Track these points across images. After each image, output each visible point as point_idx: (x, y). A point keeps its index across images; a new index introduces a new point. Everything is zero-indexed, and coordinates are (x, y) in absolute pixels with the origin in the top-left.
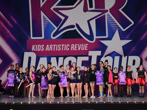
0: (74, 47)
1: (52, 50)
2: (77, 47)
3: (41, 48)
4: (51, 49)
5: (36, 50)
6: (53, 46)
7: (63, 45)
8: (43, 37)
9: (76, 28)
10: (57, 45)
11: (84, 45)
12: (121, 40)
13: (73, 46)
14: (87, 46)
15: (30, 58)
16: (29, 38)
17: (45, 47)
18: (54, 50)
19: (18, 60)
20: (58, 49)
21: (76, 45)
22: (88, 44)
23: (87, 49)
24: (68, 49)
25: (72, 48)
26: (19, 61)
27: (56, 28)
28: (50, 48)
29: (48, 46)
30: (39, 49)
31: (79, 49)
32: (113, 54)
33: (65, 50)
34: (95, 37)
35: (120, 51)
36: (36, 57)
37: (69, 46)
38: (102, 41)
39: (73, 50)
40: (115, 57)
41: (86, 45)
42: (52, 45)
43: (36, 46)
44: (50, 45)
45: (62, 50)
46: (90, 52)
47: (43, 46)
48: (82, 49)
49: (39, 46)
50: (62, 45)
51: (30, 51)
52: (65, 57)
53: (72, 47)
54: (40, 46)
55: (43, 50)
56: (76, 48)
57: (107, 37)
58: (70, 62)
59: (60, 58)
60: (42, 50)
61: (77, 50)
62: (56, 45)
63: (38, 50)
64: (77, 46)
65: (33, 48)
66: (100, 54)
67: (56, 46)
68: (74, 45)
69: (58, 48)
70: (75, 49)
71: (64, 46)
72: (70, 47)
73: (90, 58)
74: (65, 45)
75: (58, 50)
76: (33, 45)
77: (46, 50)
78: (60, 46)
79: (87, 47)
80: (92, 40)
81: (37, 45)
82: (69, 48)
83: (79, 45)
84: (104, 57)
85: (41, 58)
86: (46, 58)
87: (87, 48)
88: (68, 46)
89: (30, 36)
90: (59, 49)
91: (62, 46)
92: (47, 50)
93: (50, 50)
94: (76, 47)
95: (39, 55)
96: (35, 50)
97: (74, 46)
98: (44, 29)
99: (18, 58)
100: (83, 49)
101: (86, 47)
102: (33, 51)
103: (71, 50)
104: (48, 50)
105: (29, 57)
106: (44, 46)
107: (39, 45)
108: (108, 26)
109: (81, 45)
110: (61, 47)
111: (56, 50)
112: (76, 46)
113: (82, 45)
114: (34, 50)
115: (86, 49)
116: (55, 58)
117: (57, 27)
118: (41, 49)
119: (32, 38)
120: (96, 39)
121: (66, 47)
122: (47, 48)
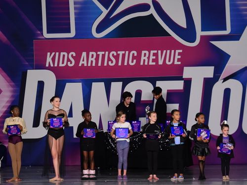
0: (147, 58)
1: (94, 65)
2: (154, 57)
3: (69, 60)
4: (92, 62)
5: (56, 65)
6: (98, 56)
7: (121, 53)
8: (72, 34)
9: (152, 11)
10: (107, 53)
11: (173, 51)
13: (145, 56)
14: (179, 54)
15: (41, 85)
16: (39, 35)
17: (77, 59)
18: (100, 64)
19: (11, 89)
20: (110, 62)
21: (152, 52)
22: (181, 51)
23: (179, 63)
24: (132, 62)
25: (144, 60)
26: (14, 91)
27: (105, 12)
28: (90, 59)
29: (84, 54)
30: (63, 63)
31: (161, 62)
32: (244, 75)
33: (126, 64)
34: (199, 33)
36: (57, 80)
37: (136, 55)
38: (216, 43)
39: (146, 64)
41: (177, 51)
42: (94, 54)
43: (55, 55)
44: (91, 53)
45: (120, 64)
46: (186, 69)
47: (72, 55)
48: (168, 63)
49: (64, 56)
50: (119, 52)
51: (41, 66)
52: (125, 82)
53: (143, 58)
54: (66, 54)
55: (73, 64)
56: (153, 61)
57: (228, 32)
58: (139, 93)
59: (113, 84)
60: (69, 65)
61: (154, 63)
62: (103, 53)
63: (61, 65)
64: (156, 55)
65: (49, 60)
66: (212, 76)
67: (104, 56)
68: (147, 52)
69: (109, 59)
70: (151, 63)
71: (124, 55)
72: (138, 58)
73: (188, 83)
74: (127, 52)
75: (110, 64)
76: (49, 54)
77: (80, 65)
78: (115, 54)
79: (180, 57)
81: (57, 54)
82: (135, 61)
83: (160, 52)
84: (220, 81)
85: (68, 84)
86: (81, 83)
87: (179, 60)
88: (133, 54)
89: (41, 30)
90: (112, 62)
91: (118, 55)
92: (83, 65)
93: (89, 65)
94: (152, 57)
95: (63, 78)
96: (54, 64)
97: (147, 56)
98: (75, 14)
99: (13, 84)
100: (169, 61)
101: (177, 57)
102: (49, 68)
103: (142, 63)
104: (85, 65)
105: (39, 81)
107: (62, 54)
108: (231, 5)
109: (165, 51)
110: (117, 57)
111: (105, 64)
112: (154, 54)
113: (168, 51)
114: (52, 65)
115: (176, 63)
116: (103, 83)
117: (107, 10)
118: (69, 63)
119: (46, 35)
120: (202, 37)
121: (128, 58)
122: (83, 61)
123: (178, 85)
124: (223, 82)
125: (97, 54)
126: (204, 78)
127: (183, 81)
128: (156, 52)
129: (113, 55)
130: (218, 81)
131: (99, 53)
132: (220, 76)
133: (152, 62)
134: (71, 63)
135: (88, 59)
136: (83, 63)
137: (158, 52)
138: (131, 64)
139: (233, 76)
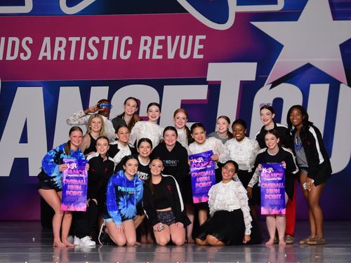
0: (149, 47)
1: (62, 58)
2: (161, 47)
3: (21, 50)
4: (59, 53)
5: (1, 58)
6: (69, 43)
7: (107, 39)
8: (28, 7)
10: (84, 39)
11: (191, 38)
12: (334, 19)
13: (146, 44)
14: (201, 42)
17: (36, 48)
18: (72, 58)
20: (89, 55)
21: (157, 38)
22: (204, 37)
23: (201, 57)
24: (125, 54)
25: (145, 52)
28: (57, 49)
29: (47, 40)
30: (12, 55)
31: (171, 55)
32: (304, 76)
33: (114, 57)
34: (234, 8)
35: (331, 62)
37: (131, 42)
38: (261, 26)
39: (147, 57)
40: (313, 87)
41: (198, 38)
42: (64, 40)
44: (58, 39)
45: (105, 57)
47: (27, 42)
48: (182, 56)
49: (14, 43)
50: (103, 38)
52: (114, 87)
53: (142, 48)
54: (17, 40)
55: (28, 57)
56: (159, 52)
57: (280, 6)
59: (93, 89)
60: (23, 58)
61: (160, 57)
62: (78, 39)
63: (9, 58)
64: (163, 43)
66: (253, 78)
67: (79, 44)
68: (149, 39)
69: (88, 49)
70: (155, 56)
71: (111, 43)
72: (134, 48)
74: (117, 38)
75: (89, 57)
77: (40, 58)
78: (97, 41)
79: (202, 47)
80: (223, 20)
81: (3, 39)
82: (129, 52)
83: (169, 38)
84: (267, 86)
85: (19, 89)
86: (40, 90)
87: (200, 52)
88: (127, 41)
90: (92, 55)
91: (102, 43)
92: (45, 57)
93: (55, 58)
94: (157, 47)
97: (149, 44)
100: (185, 53)
101: (198, 46)
103: (140, 57)
104: (49, 58)
106: (31, 41)
107: (11, 39)
109: (177, 38)
110: (100, 46)
111: (82, 58)
112: (160, 42)
113: (184, 38)
115: (196, 56)
116: (77, 89)
118: (22, 55)
120: (238, 15)
121: (118, 48)
122: (46, 51)
123: (199, 93)
124: (271, 88)
125: (67, 39)
126: (241, 82)
127: (207, 86)
128: (163, 38)
129: (94, 42)
130: (263, 86)
131: (70, 39)
132: (267, 78)
133: (158, 54)
134: (26, 55)
135: (53, 49)
136: (45, 54)
137: (166, 38)
138: (123, 57)
139: (287, 79)
